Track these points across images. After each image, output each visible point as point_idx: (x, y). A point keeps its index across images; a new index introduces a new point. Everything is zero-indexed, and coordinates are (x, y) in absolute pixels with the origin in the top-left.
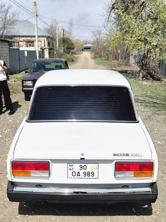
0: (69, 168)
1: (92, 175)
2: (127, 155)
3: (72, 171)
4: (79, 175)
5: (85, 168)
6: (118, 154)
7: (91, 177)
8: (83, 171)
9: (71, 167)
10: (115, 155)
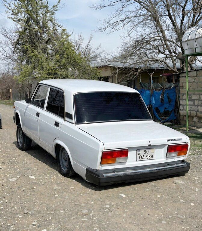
0: (137, 153)
1: (152, 157)
2: (175, 140)
3: (140, 155)
4: (144, 158)
5: (147, 153)
6: (170, 140)
7: (151, 159)
8: (146, 154)
9: (139, 153)
10: (168, 140)
